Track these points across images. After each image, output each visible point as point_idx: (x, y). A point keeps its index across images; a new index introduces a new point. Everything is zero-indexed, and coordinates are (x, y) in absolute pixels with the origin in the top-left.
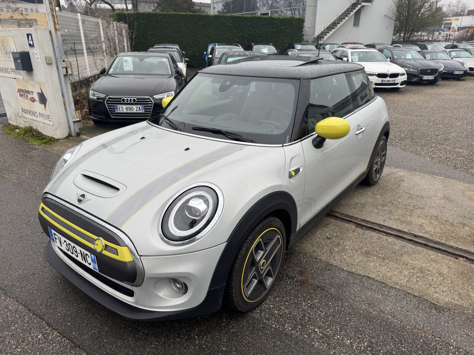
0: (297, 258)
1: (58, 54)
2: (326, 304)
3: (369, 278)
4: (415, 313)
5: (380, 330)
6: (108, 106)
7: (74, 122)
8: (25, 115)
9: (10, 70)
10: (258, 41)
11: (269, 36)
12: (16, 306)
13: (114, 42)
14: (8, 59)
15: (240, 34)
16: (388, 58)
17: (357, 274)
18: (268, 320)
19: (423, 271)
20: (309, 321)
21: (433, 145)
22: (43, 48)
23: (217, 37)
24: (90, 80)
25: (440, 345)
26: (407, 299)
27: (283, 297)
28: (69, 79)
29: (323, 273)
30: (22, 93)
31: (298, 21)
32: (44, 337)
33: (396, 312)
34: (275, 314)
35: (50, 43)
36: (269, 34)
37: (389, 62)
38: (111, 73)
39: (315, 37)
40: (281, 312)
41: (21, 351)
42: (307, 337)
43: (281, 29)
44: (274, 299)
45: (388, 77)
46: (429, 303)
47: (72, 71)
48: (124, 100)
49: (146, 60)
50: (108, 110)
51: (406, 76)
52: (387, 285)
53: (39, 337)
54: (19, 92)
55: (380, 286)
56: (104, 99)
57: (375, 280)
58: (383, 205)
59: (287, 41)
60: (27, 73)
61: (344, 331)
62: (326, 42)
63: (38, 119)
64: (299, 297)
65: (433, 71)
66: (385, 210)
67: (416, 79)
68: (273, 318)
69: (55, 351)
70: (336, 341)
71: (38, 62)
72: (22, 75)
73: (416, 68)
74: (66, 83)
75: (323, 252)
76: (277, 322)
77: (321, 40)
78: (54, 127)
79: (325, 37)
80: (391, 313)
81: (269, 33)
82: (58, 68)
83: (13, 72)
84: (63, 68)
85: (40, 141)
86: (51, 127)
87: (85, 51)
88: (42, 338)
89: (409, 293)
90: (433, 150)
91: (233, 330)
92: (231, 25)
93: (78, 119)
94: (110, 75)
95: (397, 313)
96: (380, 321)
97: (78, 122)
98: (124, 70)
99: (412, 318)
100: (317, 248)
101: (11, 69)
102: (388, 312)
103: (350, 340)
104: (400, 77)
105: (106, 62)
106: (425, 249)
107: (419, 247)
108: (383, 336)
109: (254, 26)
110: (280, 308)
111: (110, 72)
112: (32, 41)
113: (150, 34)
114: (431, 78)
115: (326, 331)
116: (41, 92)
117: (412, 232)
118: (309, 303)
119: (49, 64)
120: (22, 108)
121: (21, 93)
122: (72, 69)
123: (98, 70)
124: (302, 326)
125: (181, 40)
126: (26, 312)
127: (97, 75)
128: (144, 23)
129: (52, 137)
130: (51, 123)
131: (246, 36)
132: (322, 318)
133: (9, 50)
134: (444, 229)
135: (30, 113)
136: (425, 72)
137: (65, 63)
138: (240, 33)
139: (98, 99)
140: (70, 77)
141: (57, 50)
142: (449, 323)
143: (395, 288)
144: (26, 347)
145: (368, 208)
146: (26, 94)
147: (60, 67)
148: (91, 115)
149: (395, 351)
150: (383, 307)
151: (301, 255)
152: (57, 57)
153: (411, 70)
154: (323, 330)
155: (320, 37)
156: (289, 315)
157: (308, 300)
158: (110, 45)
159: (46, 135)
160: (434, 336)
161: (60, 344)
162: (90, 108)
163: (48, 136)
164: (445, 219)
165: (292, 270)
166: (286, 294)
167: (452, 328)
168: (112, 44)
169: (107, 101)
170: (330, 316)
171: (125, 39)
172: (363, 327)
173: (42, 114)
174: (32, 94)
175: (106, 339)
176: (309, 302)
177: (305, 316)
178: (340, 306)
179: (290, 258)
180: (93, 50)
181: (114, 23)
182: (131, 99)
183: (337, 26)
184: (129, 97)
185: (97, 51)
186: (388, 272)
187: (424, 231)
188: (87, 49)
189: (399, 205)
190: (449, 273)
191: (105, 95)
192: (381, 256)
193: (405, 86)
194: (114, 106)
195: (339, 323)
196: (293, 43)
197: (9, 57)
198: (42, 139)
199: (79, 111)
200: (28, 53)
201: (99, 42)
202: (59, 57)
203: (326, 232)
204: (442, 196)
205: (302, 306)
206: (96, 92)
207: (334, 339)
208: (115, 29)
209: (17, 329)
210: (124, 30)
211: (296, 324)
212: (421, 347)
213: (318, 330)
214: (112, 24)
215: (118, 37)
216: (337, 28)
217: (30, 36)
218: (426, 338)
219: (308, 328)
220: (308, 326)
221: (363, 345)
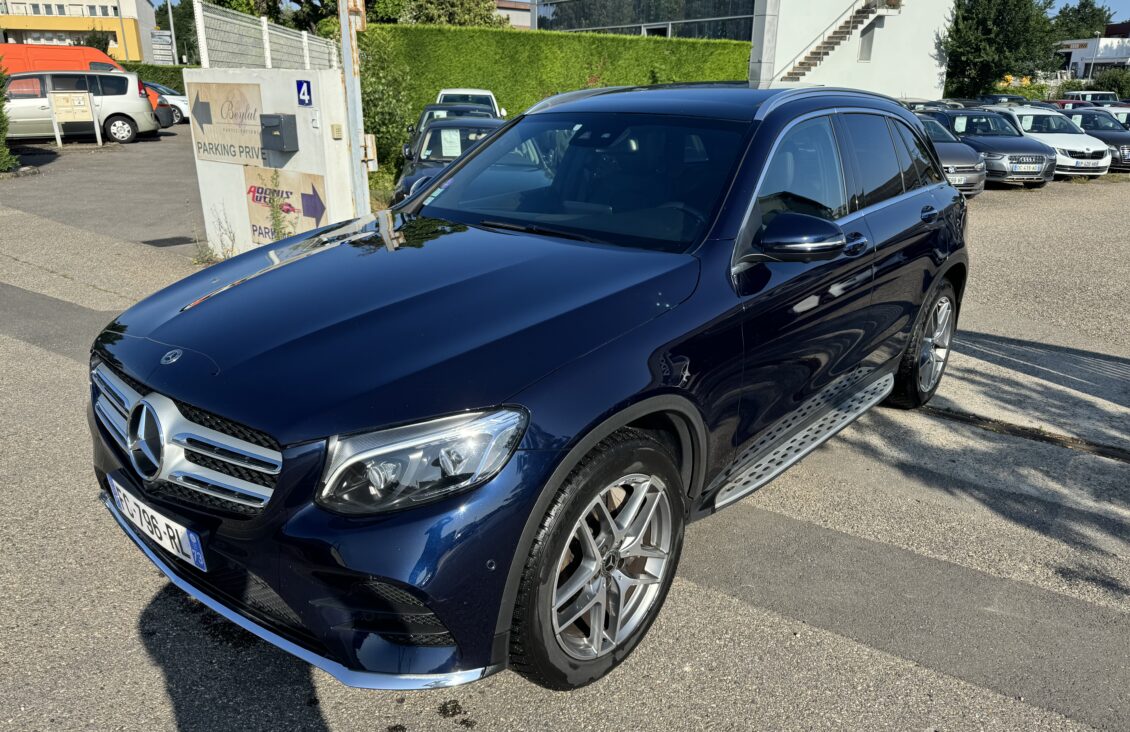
8: (259, 239)
9: (237, 150)
14: (237, 127)
22: (329, 108)
30: (259, 195)
35: (341, 99)
54: (251, 194)
60: (282, 156)
71: (315, 135)
72: (268, 159)
74: (361, 176)
82: (351, 147)
84: (361, 147)
101: (240, 146)
112: (309, 94)
116: (311, 193)
119: (338, 139)
120: (253, 226)
121: (256, 194)
133: (243, 110)
146: (270, 197)
147: (356, 146)
152: (350, 125)
174: (288, 197)
183: (823, 60)
197: (240, 125)
200: (292, 118)
216: (823, 63)
217: (305, 85)
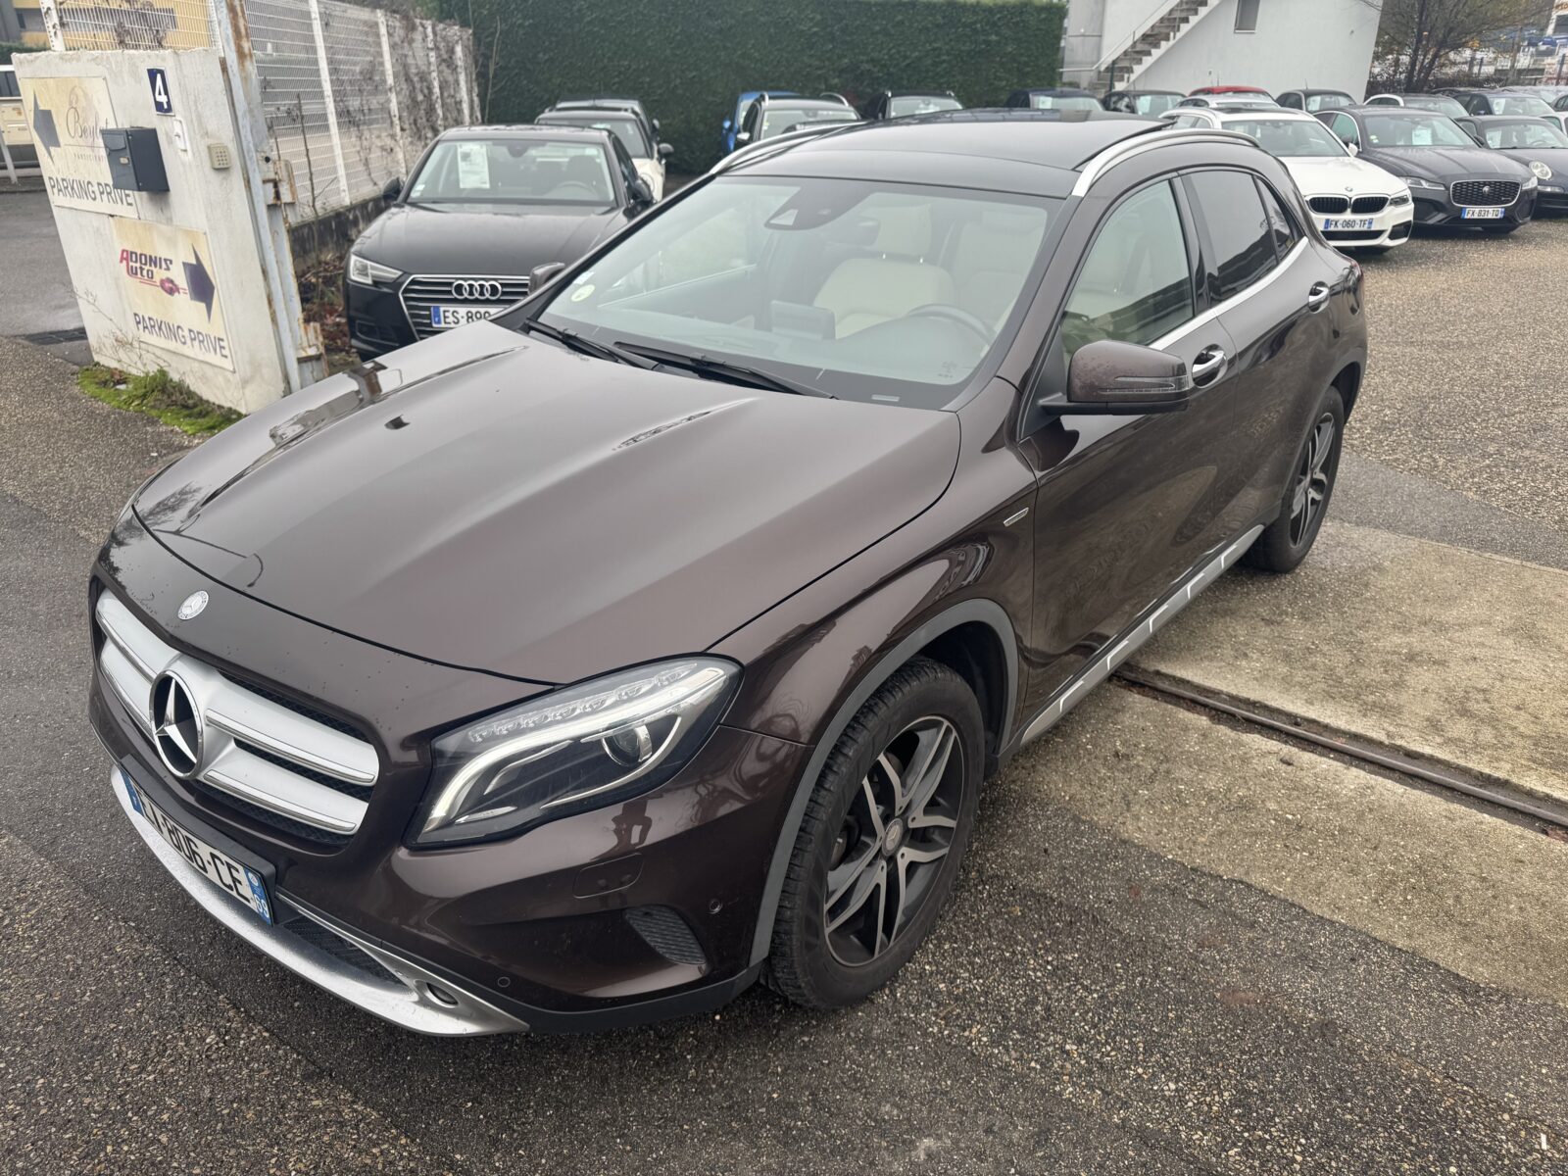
0: (1015, 817)
1: (250, 138)
2: (1103, 967)
3: (1249, 886)
4: (1395, 1003)
5: (1277, 1053)
6: (409, 307)
7: (301, 361)
8: (146, 336)
9: (96, 188)
10: (905, 82)
11: (944, 65)
12: (134, 946)
13: (426, 91)
14: (88, 151)
15: (846, 61)
16: (1351, 145)
17: (1211, 875)
18: (916, 1010)
19: (1426, 870)
20: (1048, 1020)
21: (1491, 449)
22: (199, 117)
23: (767, 69)
24: (351, 217)
25: (1470, 1107)
26: (1369, 957)
27: (967, 942)
28: (285, 220)
29: (1098, 868)
30: (134, 265)
31: (1043, 16)
32: (225, 1042)
33: (1332, 998)
34: (940, 992)
35: (225, 100)
36: (944, 61)
37: (1352, 159)
38: (418, 198)
39: (1103, 68)
40: (957, 987)
41: (155, 1080)
42: (1038, 1067)
43: (985, 42)
44: (939, 946)
45: (1349, 210)
46: (1441, 974)
47: (293, 193)
48: (459, 288)
49: (533, 152)
50: (410, 321)
51: (1410, 206)
52: (1305, 911)
53: (208, 1040)
54: (125, 262)
55: (1285, 913)
56: (396, 284)
57: (1266, 893)
58: (1308, 648)
59: (1004, 83)
60: (151, 199)
61: (1159, 1052)
62: (1140, 87)
63: (187, 350)
64: (1017, 943)
65: (1503, 190)
66: (1314, 667)
67: (1441, 216)
68: (934, 1005)
69: (257, 1084)
70: (1131, 1083)
71: (184, 164)
72: (135, 205)
73: (1440, 177)
74: (274, 233)
75: (1101, 801)
76: (943, 1018)
77: (1121, 79)
78: (237, 374)
79: (1135, 67)
80: (1314, 1002)
81: (945, 57)
82: (249, 181)
83: (105, 196)
84: (265, 182)
85: (193, 420)
86: (229, 375)
87: (332, 119)
88: (217, 1043)
89: (1376, 940)
90: (1488, 466)
91: (806, 1039)
92: (815, 29)
93: (312, 352)
94: (414, 205)
95: (1335, 1003)
96: (1278, 1027)
97: (314, 362)
98: (462, 186)
99: (1381, 1019)
100: (1082, 787)
101: (99, 184)
102: (1305, 1000)
103: (1177, 1082)
104: (1388, 210)
105: (400, 156)
106: (1437, 799)
107: (1417, 792)
108: (1285, 1074)
109: (893, 32)
110: (956, 974)
111: (415, 194)
112: (166, 93)
113: (546, 61)
114: (1493, 212)
115: (1099, 1051)
116: (194, 262)
117: (1399, 742)
118: (1048, 962)
119: (222, 170)
120: (136, 315)
121: (131, 264)
122: (292, 186)
123: (375, 184)
124: (1023, 1033)
125: (648, 80)
126: (166, 965)
127: (370, 200)
128: (527, 23)
129: (230, 409)
130: (227, 364)
131: (866, 66)
132: (1090, 1010)
133: (91, 123)
134: (1508, 733)
135: (160, 328)
136: (1471, 192)
137: (270, 165)
138: (845, 56)
139: (376, 283)
140: (289, 212)
141: (245, 123)
142: (1502, 1039)
143: (1332, 923)
144: (171, 1070)
145: (1258, 660)
146: (147, 267)
147: (256, 181)
148: (353, 336)
149: (1319, 1121)
150: (1288, 980)
151: (1028, 809)
152: (244, 144)
153: (1425, 185)
154: (1092, 1049)
155: (1116, 70)
156: (982, 999)
157: (1047, 951)
158: (414, 100)
159: (212, 399)
160: (1453, 1079)
161: (272, 1063)
162: (352, 313)
163: (220, 407)
164: (1515, 700)
165: (997, 855)
166: (977, 930)
167: (1513, 1055)
168: (420, 98)
169: (406, 291)
170: (1115, 1004)
171: (462, 78)
172: (1219, 1041)
173: (199, 333)
174: (168, 269)
175: (413, 1055)
176: (1050, 959)
177: (1034, 1001)
178: (1150, 976)
179: (992, 816)
180: (359, 117)
181: (428, 24)
182: (482, 286)
183: (1178, 30)
184: (476, 280)
185: (371, 122)
186: (1313, 869)
187: (1438, 740)
188: (339, 114)
189: (1359, 650)
190: (1513, 879)
191: (400, 273)
192: (1290, 817)
193: (1404, 240)
194: (428, 309)
195: (1141, 1028)
196: (1028, 90)
197: (92, 147)
198: (201, 415)
199: (318, 325)
201: (378, 88)
202: (251, 145)
203: (1114, 736)
204: (1509, 623)
205: (1026, 970)
206: (369, 263)
207: (1126, 1077)
208: (431, 45)
209: (141, 1013)
210: (459, 49)
211: (1005, 1028)
212: (1405, 1110)
213: (1075, 1047)
214: (420, 29)
215: (440, 72)
216: (1179, 35)
217: (159, 76)
218: (1422, 1083)
219: (1044, 1040)
220: (1043, 1035)
221: (1217, 1098)
